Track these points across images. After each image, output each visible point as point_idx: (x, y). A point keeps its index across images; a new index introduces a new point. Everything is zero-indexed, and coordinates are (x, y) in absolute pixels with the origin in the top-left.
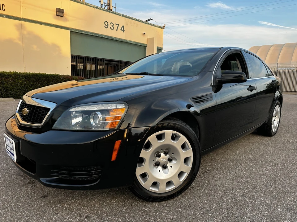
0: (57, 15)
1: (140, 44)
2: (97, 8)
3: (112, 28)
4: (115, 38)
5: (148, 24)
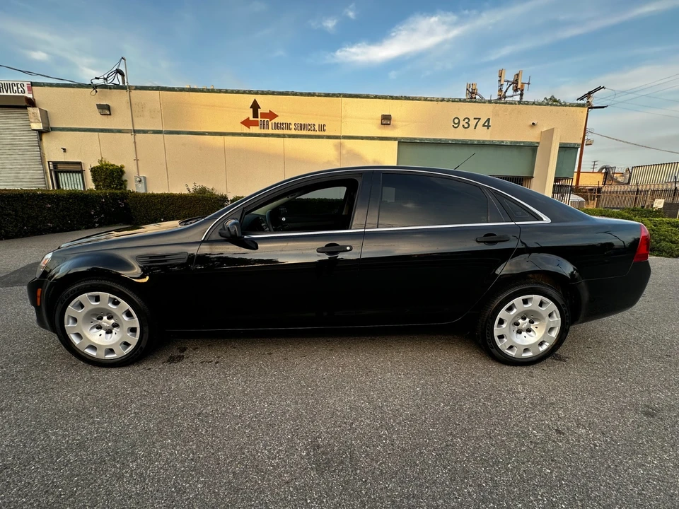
0: (382, 124)
1: (522, 144)
2: (464, 101)
3: (466, 126)
4: (471, 140)
5: (506, 103)
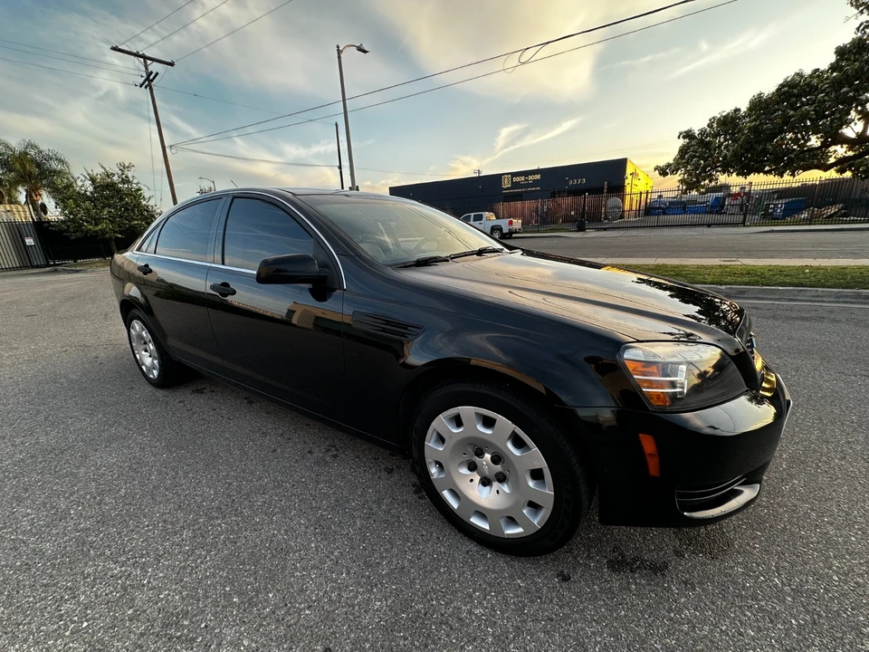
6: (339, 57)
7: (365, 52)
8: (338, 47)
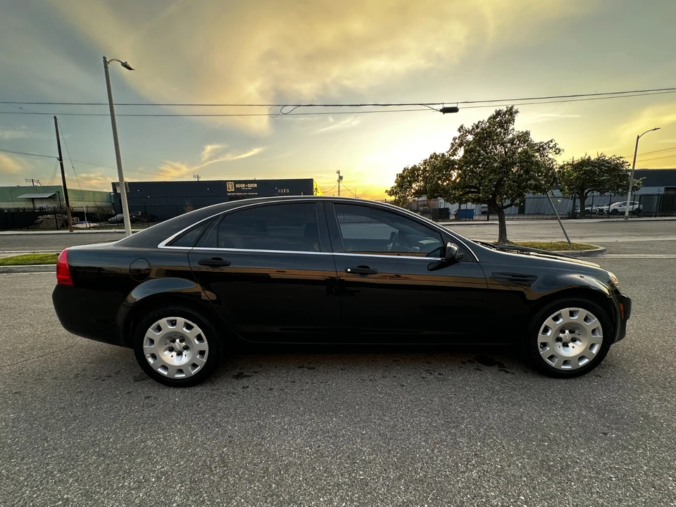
6: (106, 67)
7: (130, 69)
8: (105, 58)
